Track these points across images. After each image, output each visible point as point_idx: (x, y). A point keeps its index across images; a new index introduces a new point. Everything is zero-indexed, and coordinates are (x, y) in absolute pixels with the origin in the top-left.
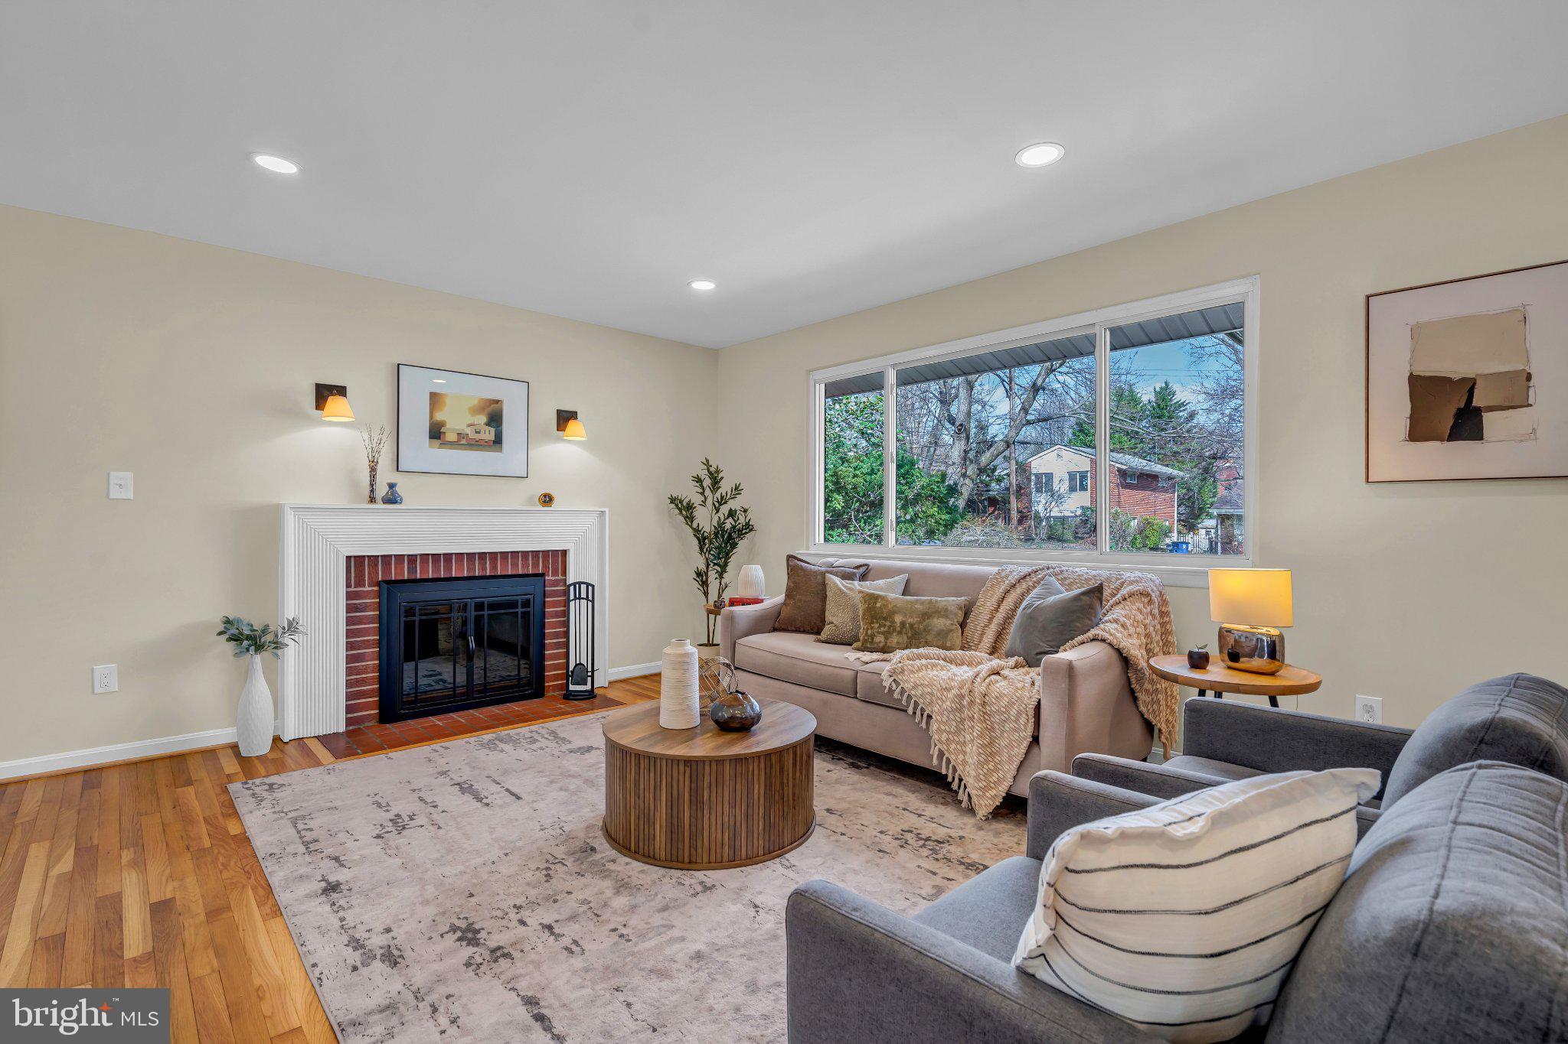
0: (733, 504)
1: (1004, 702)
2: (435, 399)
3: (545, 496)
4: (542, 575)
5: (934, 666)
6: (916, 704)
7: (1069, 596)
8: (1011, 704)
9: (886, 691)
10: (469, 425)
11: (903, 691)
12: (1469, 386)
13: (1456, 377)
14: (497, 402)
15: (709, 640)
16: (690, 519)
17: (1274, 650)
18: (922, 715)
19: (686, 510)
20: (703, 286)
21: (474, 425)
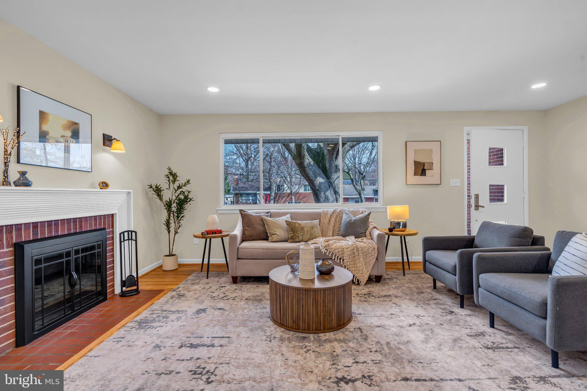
0: (184, 189)
1: (367, 248)
2: (42, 115)
3: (102, 183)
4: (104, 229)
5: (336, 242)
6: (335, 255)
7: (364, 216)
8: (369, 249)
9: (323, 253)
10: (62, 136)
11: (330, 252)
12: (424, 164)
13: (422, 162)
14: (76, 124)
15: (170, 253)
16: (160, 196)
17: (405, 226)
18: (338, 259)
19: (158, 191)
20: (213, 90)
21: (65, 137)
